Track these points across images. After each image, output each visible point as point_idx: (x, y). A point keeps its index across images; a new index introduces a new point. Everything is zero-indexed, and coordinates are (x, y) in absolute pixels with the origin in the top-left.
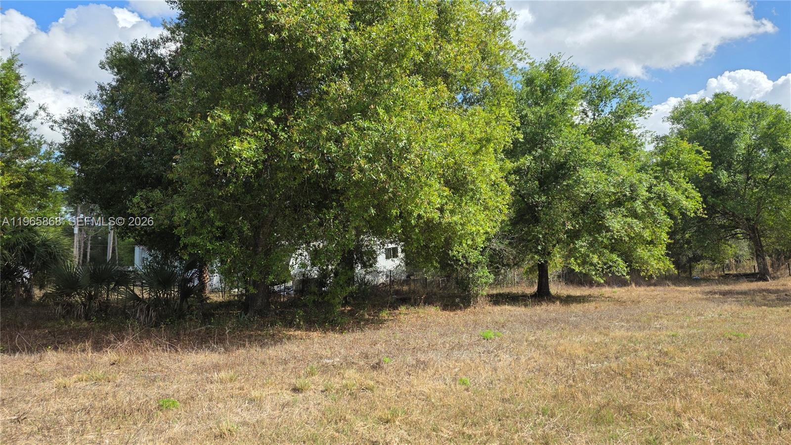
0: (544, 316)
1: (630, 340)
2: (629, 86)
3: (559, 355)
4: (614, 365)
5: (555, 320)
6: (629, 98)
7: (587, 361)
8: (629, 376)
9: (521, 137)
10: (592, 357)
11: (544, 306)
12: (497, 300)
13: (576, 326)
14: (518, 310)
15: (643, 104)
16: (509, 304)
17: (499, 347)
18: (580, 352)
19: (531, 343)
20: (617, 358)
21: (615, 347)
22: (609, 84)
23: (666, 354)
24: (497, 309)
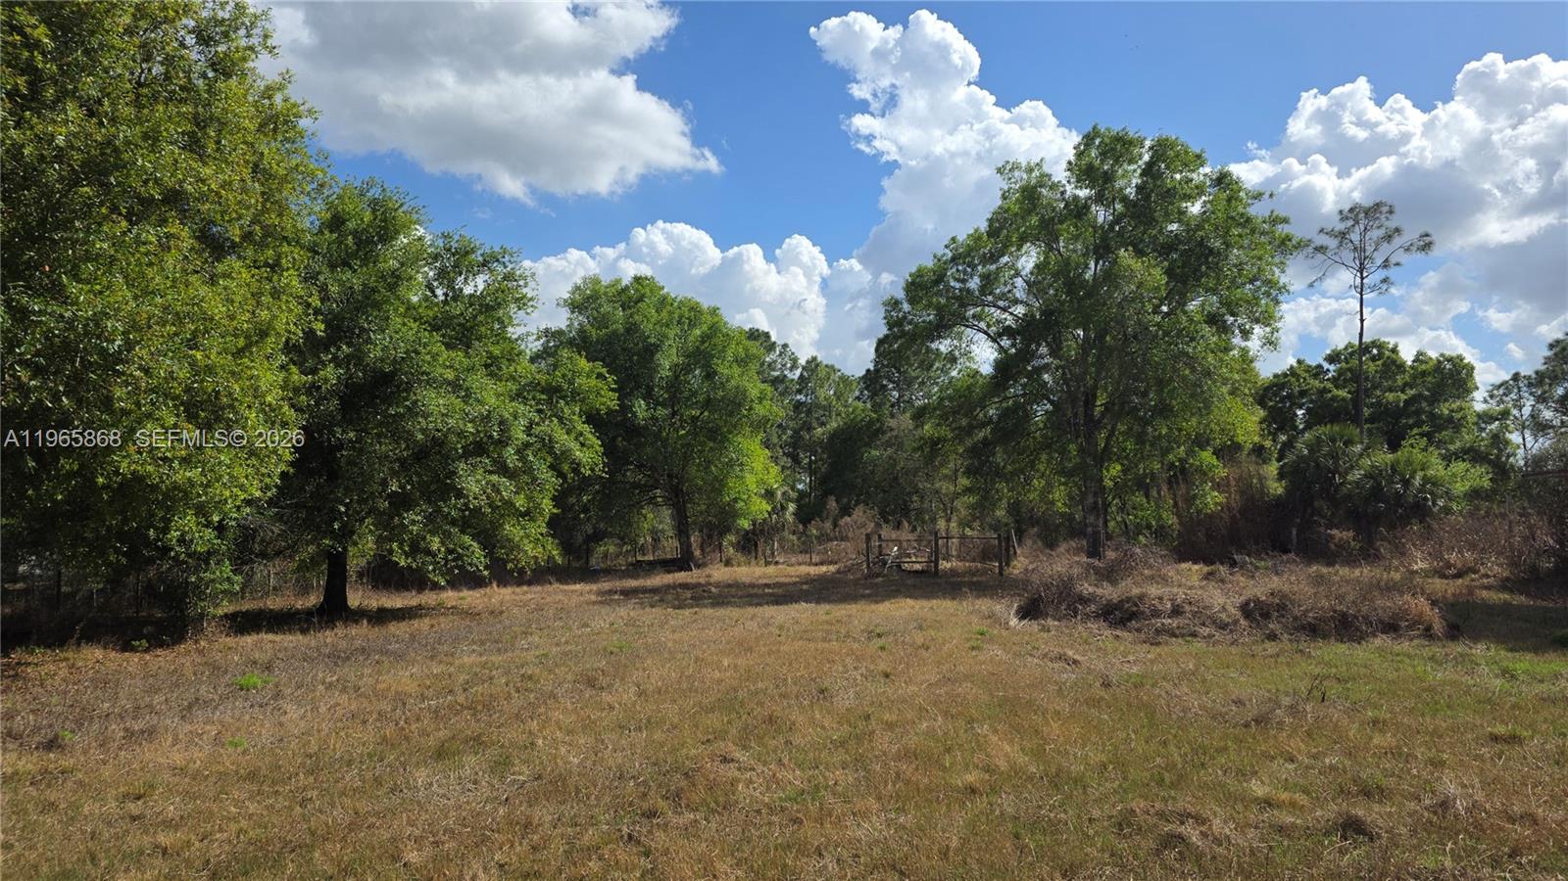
0: (343, 644)
1: (484, 666)
2: (507, 258)
3: (380, 695)
4: (461, 699)
5: (363, 650)
6: (504, 279)
7: (423, 698)
8: (480, 708)
9: (319, 328)
10: (430, 693)
11: (340, 631)
12: (245, 623)
13: (399, 657)
14: (291, 640)
15: (524, 291)
16: (270, 630)
17: (277, 696)
18: (412, 688)
19: (330, 686)
20: (465, 690)
21: (462, 678)
22: (473, 251)
23: (530, 678)
24: (249, 640)
